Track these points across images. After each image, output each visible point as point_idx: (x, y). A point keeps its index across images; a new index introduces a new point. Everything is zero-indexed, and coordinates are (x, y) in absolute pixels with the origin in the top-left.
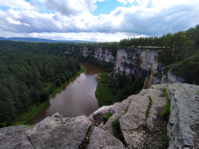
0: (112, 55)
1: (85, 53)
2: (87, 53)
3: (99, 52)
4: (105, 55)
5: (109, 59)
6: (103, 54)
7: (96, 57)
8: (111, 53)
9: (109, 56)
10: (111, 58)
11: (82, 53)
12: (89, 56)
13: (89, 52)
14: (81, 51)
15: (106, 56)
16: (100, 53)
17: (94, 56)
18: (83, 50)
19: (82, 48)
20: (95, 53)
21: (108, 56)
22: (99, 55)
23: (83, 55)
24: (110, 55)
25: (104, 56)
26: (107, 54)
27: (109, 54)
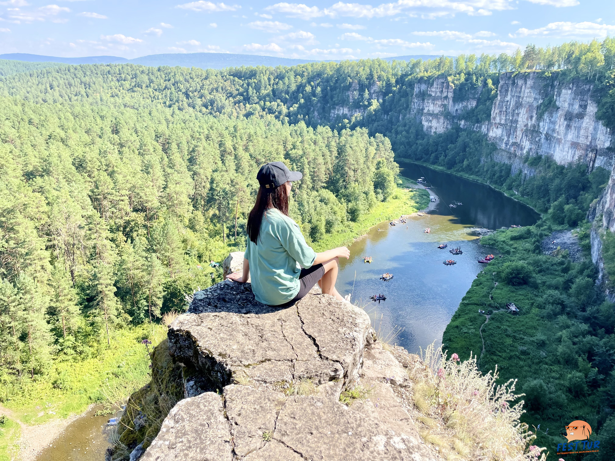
0: (598, 118)
1: (435, 116)
2: (447, 115)
3: (519, 105)
4: (554, 123)
5: (575, 145)
6: (540, 118)
7: (495, 133)
8: (592, 109)
9: (579, 129)
10: (594, 139)
11: (421, 111)
12: (458, 130)
13: (459, 106)
14: (415, 104)
15: (561, 124)
16: (523, 111)
17: (484, 129)
18: (423, 96)
19: (423, 87)
20: (495, 112)
21: (568, 127)
22: (516, 122)
23: (425, 124)
24: (586, 120)
25: (544, 127)
26: (569, 117)
27: (581, 116)
